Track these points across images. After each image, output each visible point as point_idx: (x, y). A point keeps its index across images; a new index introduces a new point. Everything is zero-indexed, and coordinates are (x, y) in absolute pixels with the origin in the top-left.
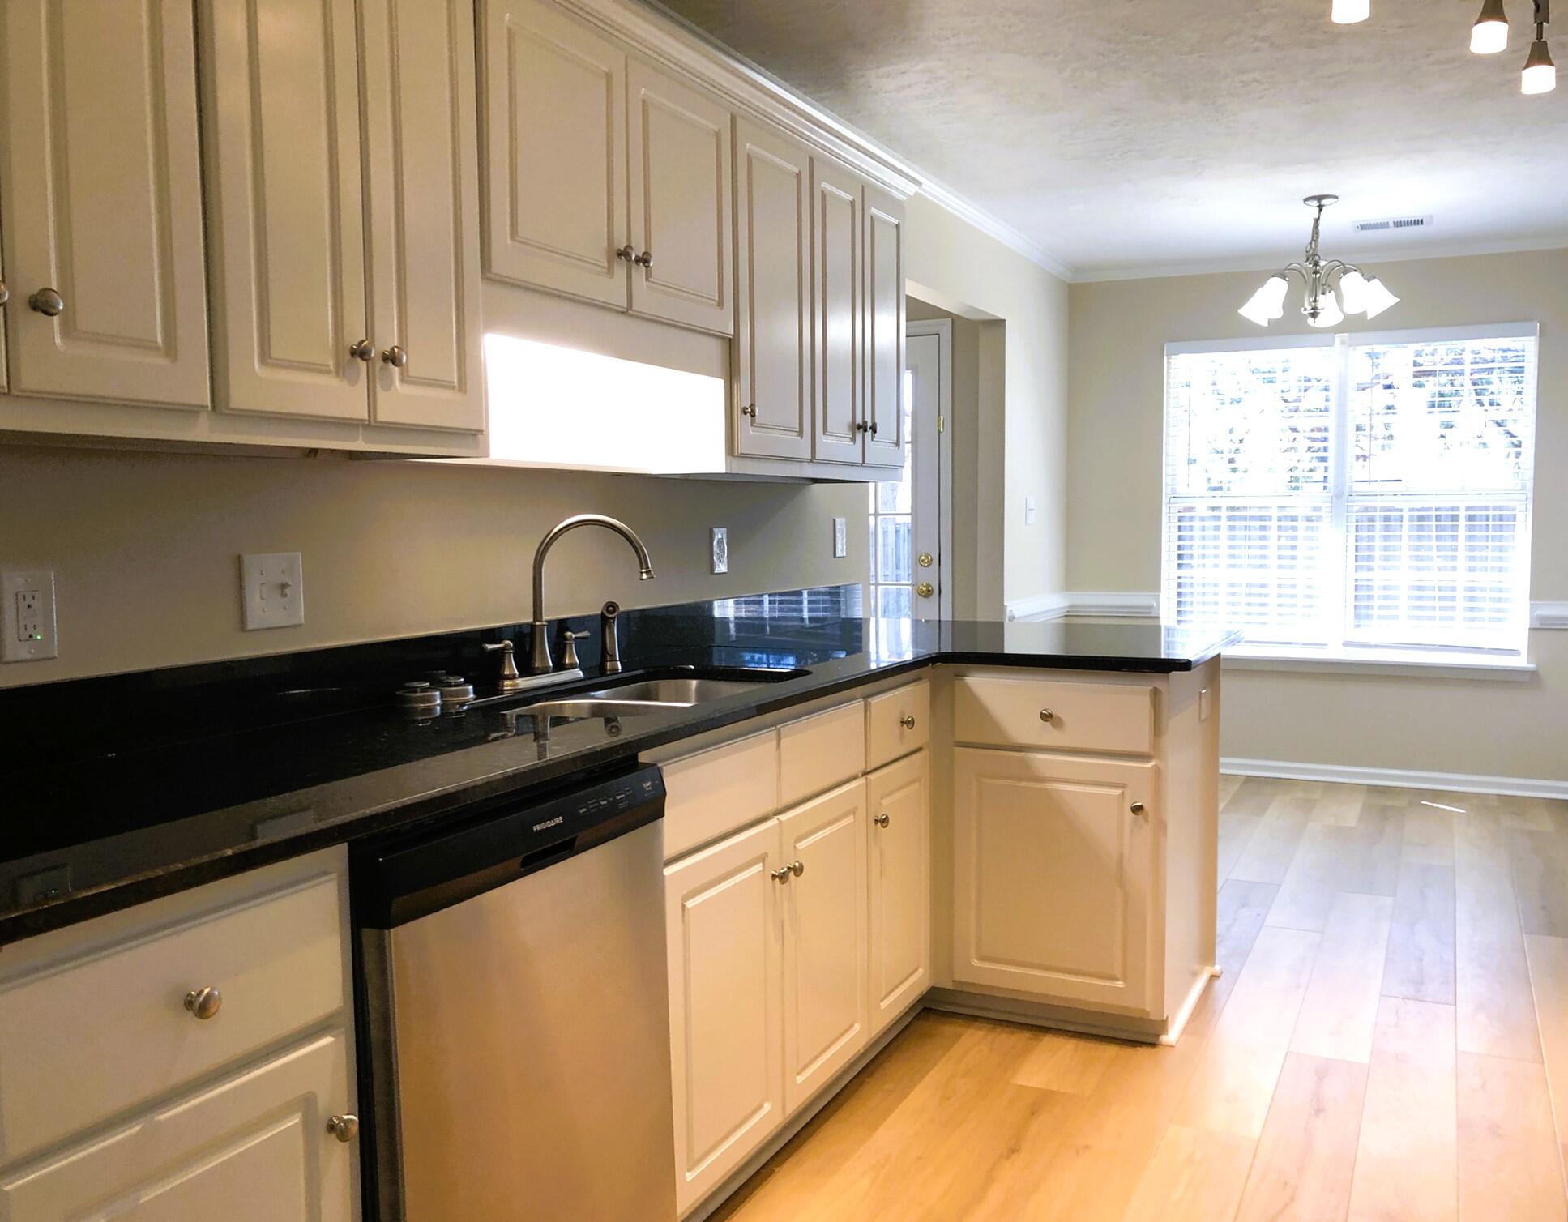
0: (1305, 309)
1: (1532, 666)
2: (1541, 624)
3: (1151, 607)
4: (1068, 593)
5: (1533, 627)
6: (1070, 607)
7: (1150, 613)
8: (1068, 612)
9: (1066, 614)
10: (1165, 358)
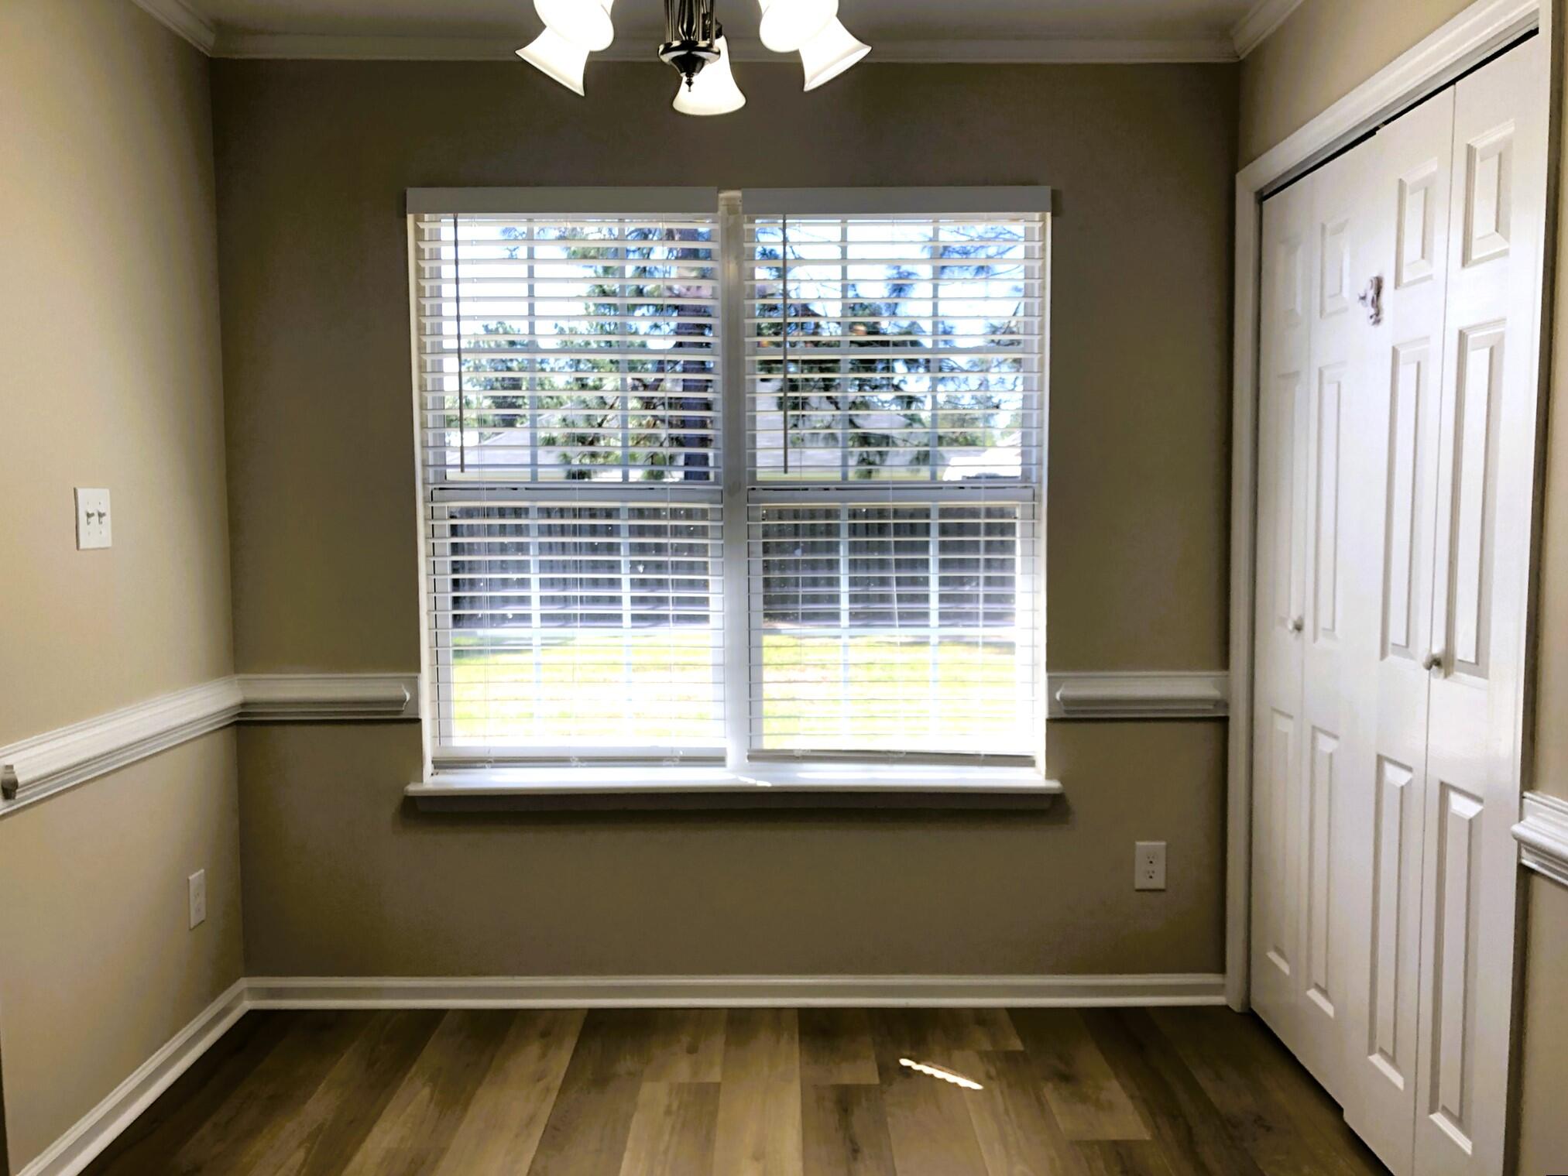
0: (668, 49)
1: (1055, 784)
2: (1067, 712)
3: (401, 701)
4: (242, 676)
5: (1053, 716)
6: (244, 705)
7: (398, 712)
8: (239, 715)
9: (237, 719)
10: (410, 218)
